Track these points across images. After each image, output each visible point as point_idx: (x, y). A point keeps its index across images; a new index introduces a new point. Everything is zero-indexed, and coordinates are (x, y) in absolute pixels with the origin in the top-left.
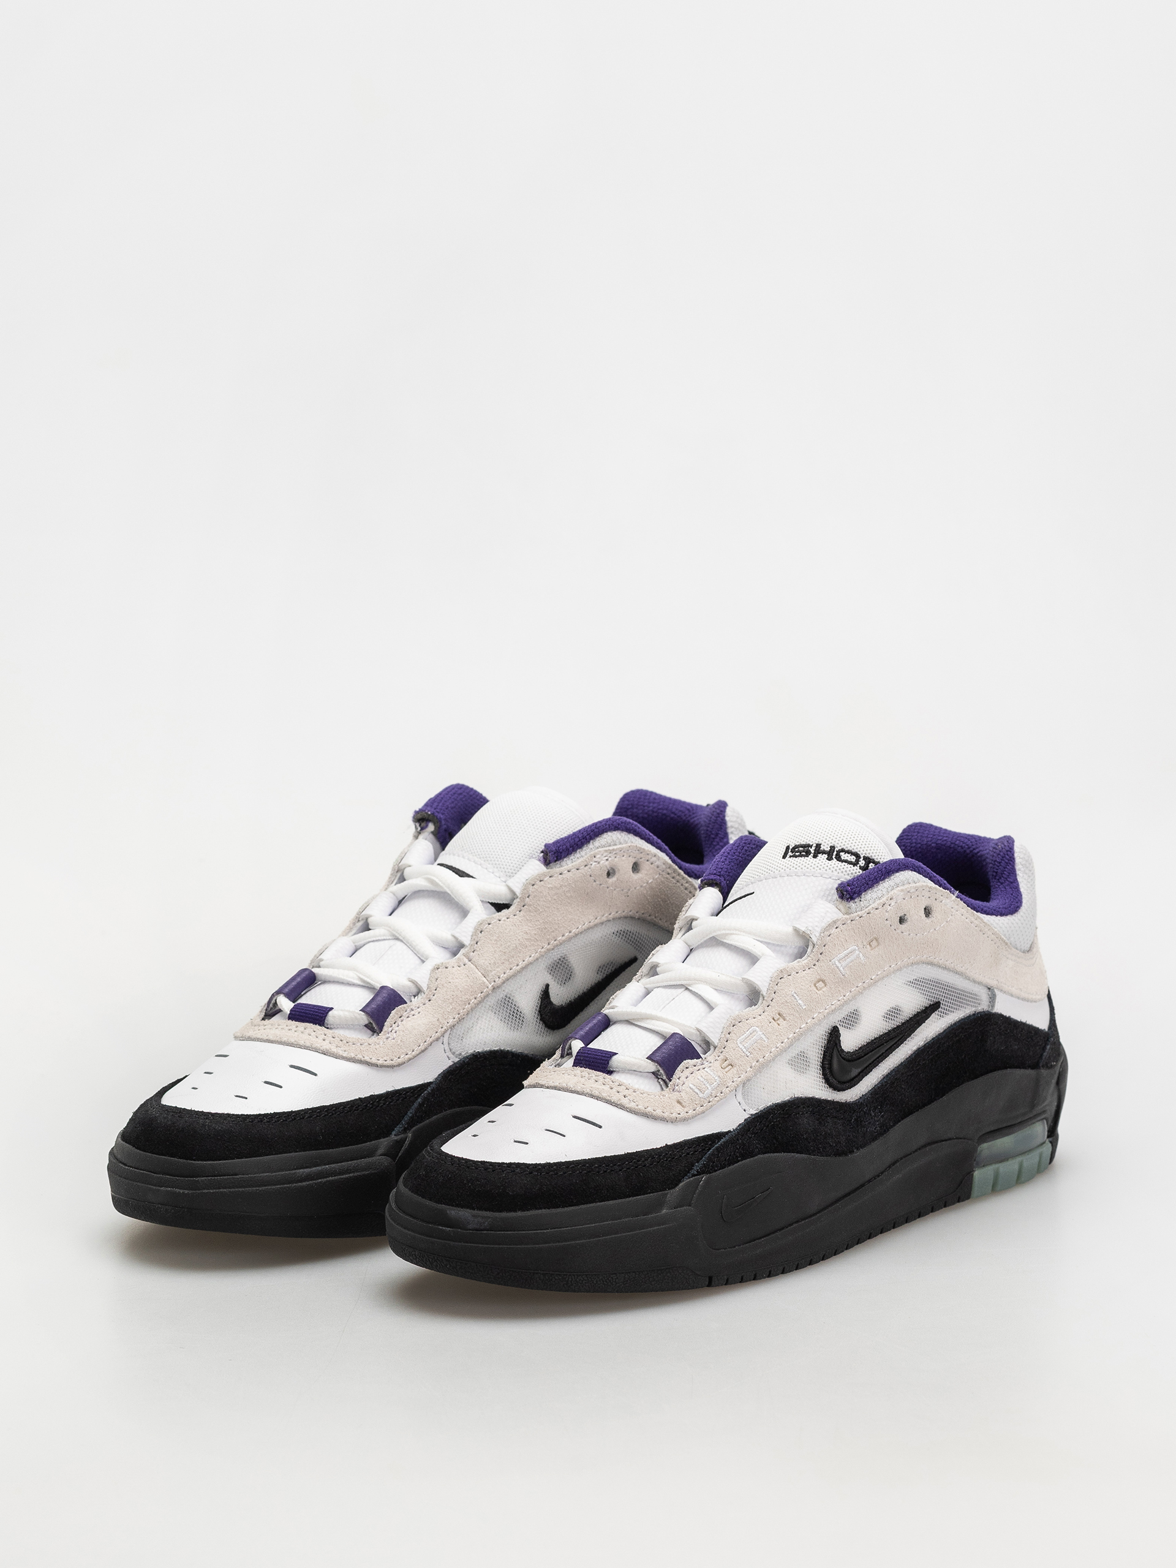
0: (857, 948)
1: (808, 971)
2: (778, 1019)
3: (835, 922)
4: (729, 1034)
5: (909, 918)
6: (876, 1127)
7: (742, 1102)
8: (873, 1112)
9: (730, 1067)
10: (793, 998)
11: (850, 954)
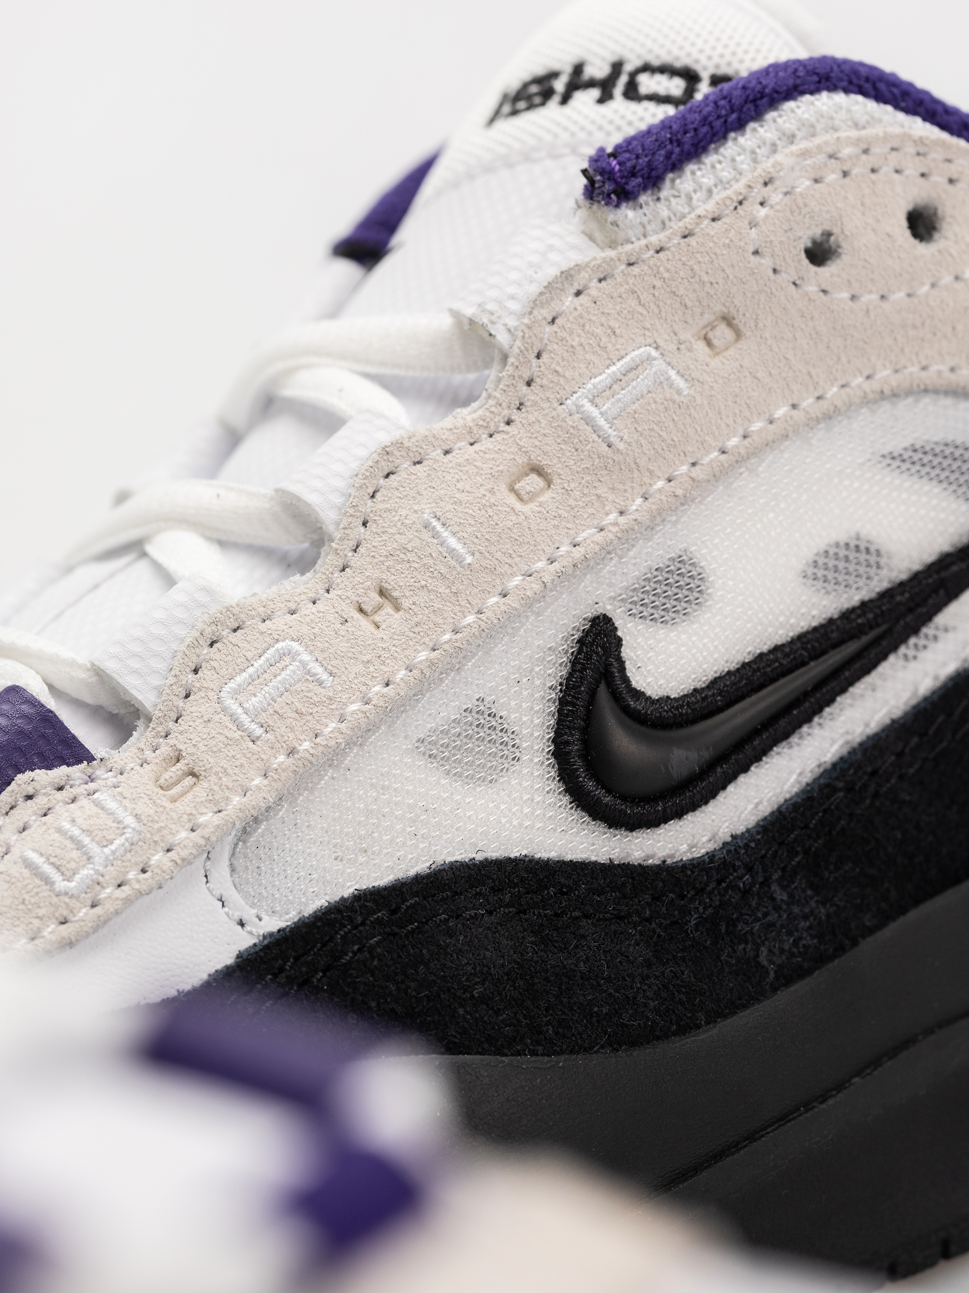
0: (654, 353)
1: (486, 443)
2: (380, 608)
3: (567, 275)
4: (196, 671)
5: (843, 244)
6: (800, 938)
7: (232, 895)
8: (783, 888)
9: (190, 780)
10: (426, 535)
11: (631, 376)
